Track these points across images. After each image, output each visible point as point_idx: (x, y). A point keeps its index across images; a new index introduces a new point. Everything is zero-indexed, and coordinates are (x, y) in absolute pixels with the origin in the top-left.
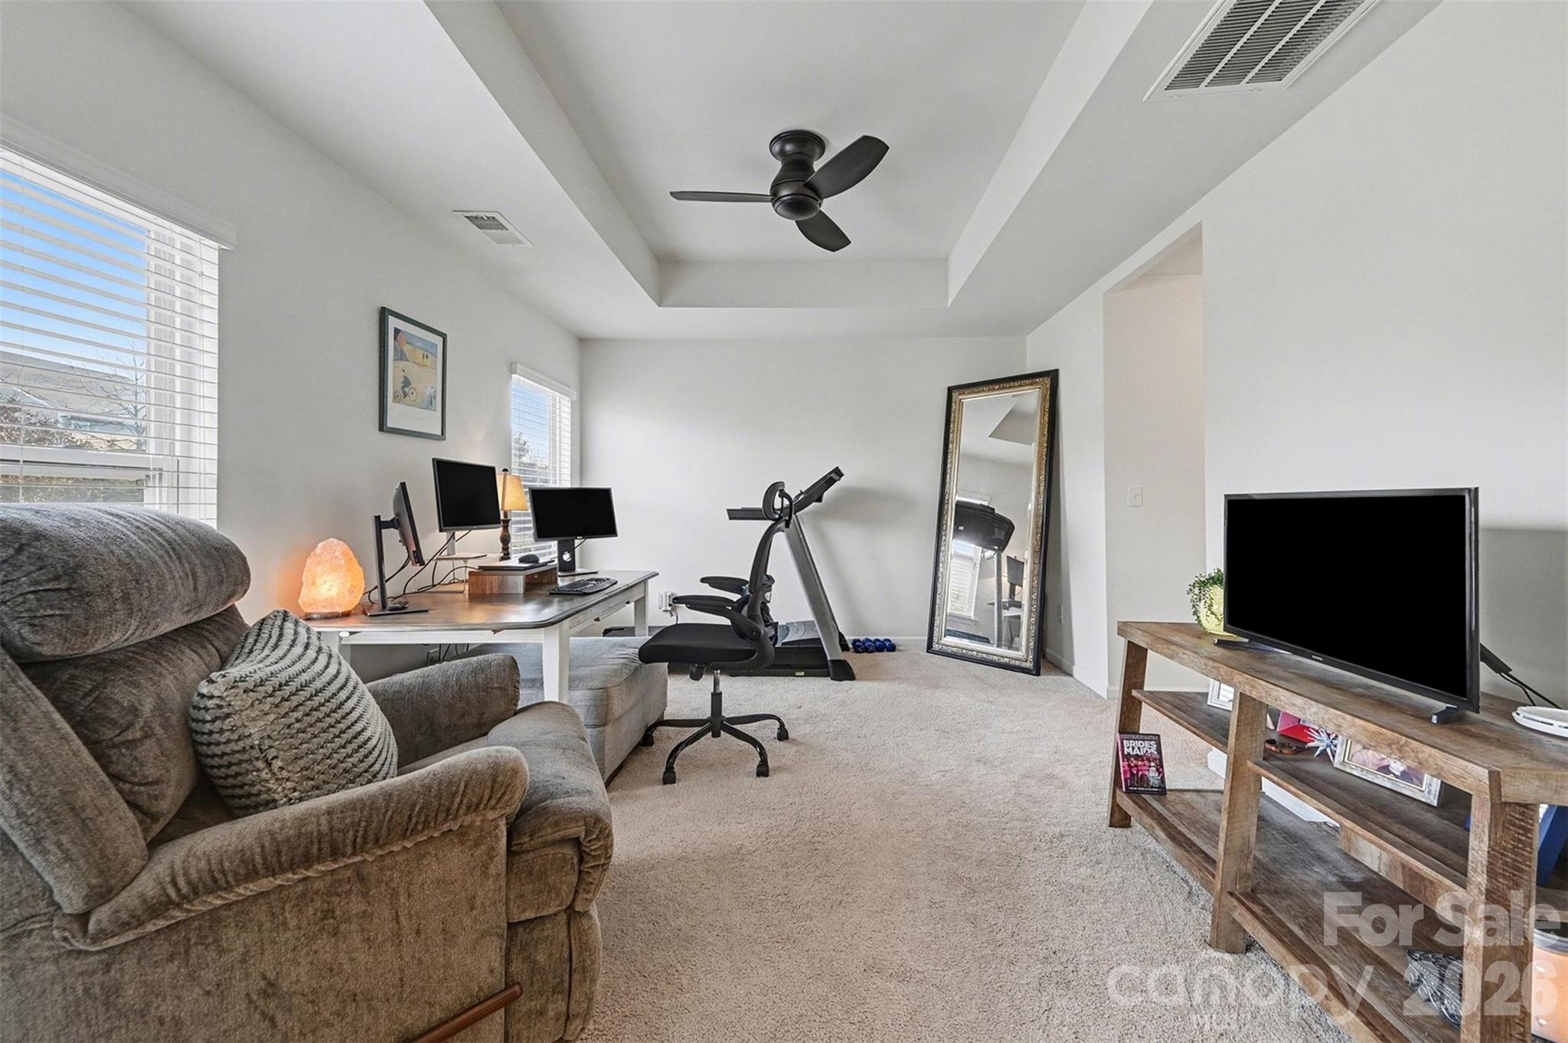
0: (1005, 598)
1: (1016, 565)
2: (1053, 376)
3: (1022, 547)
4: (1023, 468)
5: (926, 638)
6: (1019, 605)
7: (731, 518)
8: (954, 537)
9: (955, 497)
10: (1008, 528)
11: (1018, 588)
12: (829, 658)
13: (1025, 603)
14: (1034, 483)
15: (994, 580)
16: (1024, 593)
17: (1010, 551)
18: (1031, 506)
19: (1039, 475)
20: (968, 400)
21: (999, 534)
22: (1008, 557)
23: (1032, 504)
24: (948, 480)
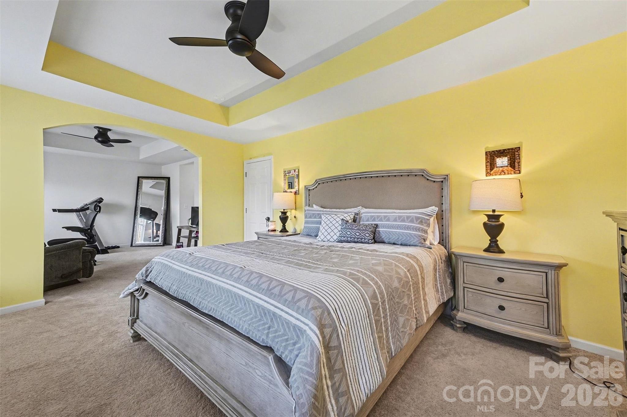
0: (155, 235)
1: (158, 225)
2: (169, 178)
3: (160, 220)
4: (161, 197)
5: (130, 244)
6: (158, 236)
7: (53, 211)
8: (140, 217)
9: (140, 205)
10: (156, 214)
11: (158, 232)
12: (100, 249)
13: (160, 235)
14: (163, 203)
15: (151, 231)
16: (160, 233)
17: (156, 221)
18: (162, 208)
19: (165, 201)
20: (144, 181)
21: (153, 216)
22: (156, 223)
23: (163, 208)
24: (138, 202)
